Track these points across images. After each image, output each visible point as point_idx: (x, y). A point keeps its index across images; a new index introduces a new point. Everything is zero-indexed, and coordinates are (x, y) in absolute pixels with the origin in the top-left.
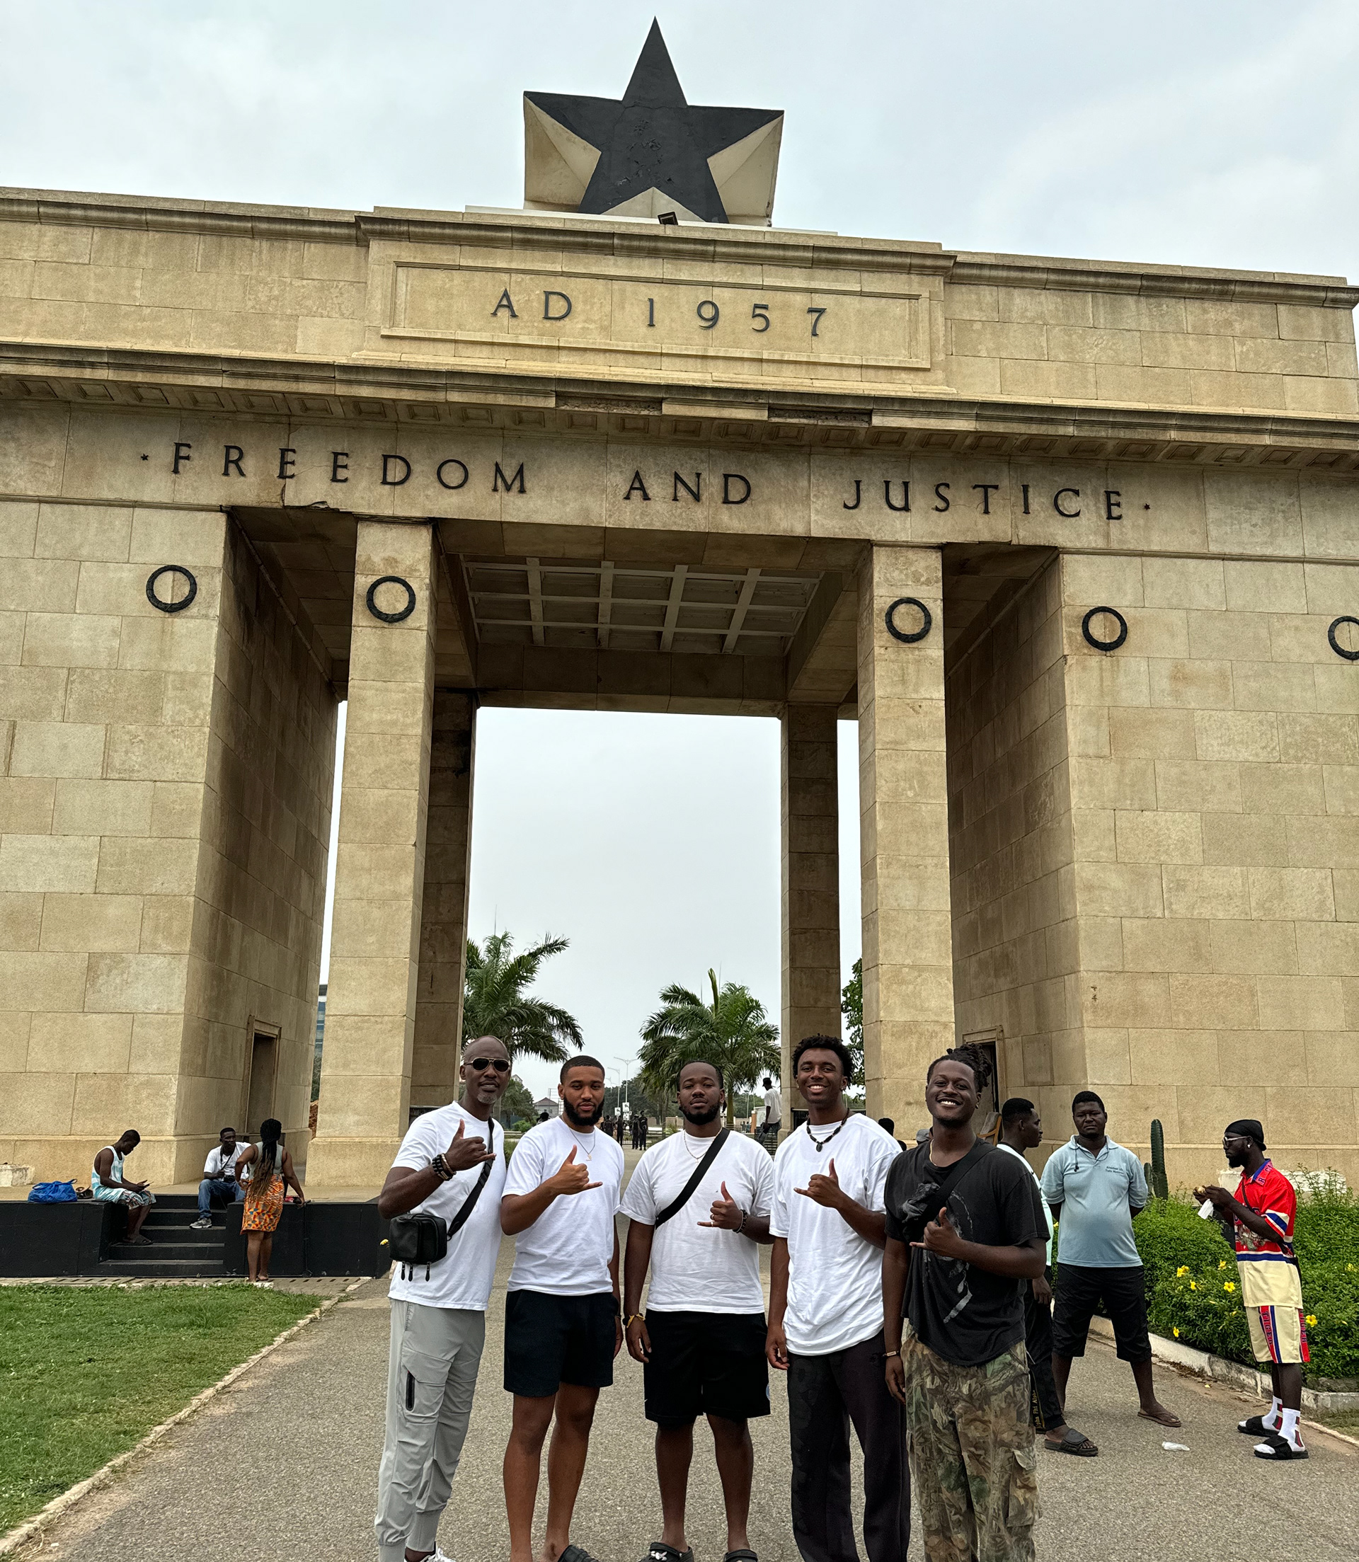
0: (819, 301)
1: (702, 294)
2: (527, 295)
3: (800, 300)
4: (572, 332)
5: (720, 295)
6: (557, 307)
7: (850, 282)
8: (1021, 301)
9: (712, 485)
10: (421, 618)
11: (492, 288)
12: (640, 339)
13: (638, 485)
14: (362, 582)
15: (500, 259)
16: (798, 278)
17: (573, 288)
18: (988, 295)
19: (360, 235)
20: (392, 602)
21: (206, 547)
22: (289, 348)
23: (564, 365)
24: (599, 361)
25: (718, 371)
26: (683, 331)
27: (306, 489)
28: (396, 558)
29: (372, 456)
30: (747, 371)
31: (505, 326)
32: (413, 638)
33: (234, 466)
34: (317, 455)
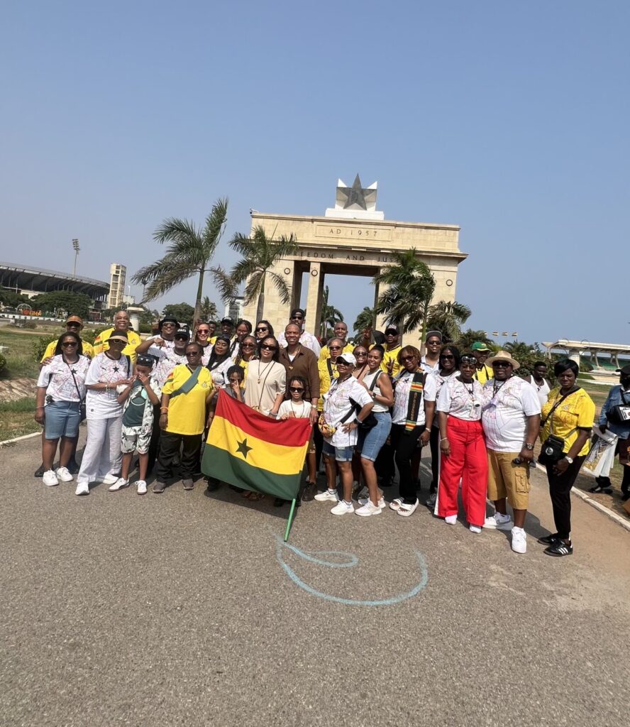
0: (376, 230)
1: (359, 229)
2: (335, 230)
3: (373, 230)
4: (341, 235)
5: (362, 230)
6: (339, 231)
7: (381, 227)
8: (407, 230)
9: (359, 257)
10: (318, 276)
11: (330, 228)
12: (349, 236)
13: (348, 257)
14: (311, 271)
15: (331, 224)
16: (373, 227)
17: (341, 229)
18: (402, 228)
19: (313, 221)
20: (314, 273)
21: (291, 266)
22: (303, 237)
23: (340, 240)
24: (344, 240)
25: (361, 242)
26: (356, 235)
27: (304, 258)
28: (315, 267)
29: (313, 252)
30: (365, 242)
31: (332, 235)
32: (317, 278)
33: (295, 254)
34: (305, 252)
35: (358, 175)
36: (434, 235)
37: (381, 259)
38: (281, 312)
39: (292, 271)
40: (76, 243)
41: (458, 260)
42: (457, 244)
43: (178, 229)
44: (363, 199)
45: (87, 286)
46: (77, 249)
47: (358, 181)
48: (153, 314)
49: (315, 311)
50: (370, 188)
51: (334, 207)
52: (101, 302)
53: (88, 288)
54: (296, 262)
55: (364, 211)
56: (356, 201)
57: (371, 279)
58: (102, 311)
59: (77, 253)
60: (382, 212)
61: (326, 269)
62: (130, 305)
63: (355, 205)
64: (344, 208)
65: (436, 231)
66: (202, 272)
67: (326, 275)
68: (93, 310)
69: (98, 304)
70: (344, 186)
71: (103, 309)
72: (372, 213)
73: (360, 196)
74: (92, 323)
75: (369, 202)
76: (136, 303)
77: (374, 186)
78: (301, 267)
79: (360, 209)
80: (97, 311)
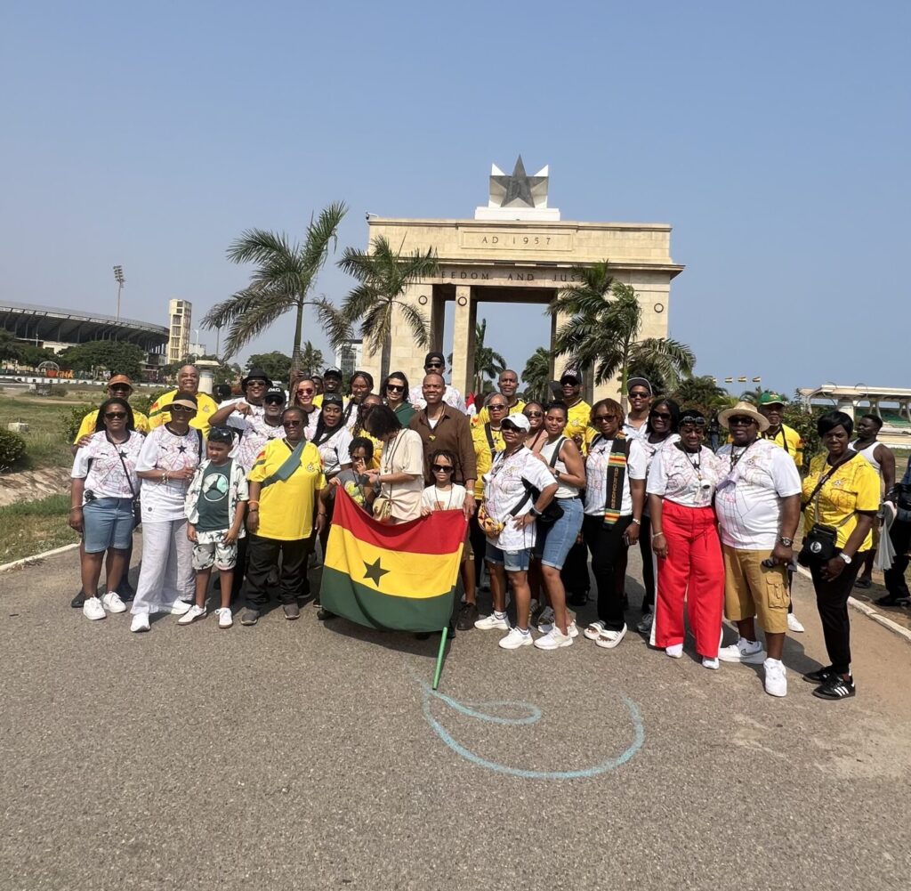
0: (550, 236)
1: (525, 236)
2: (489, 238)
3: (545, 236)
4: (499, 245)
5: (528, 236)
6: (495, 240)
7: (556, 231)
8: (594, 232)
9: (526, 276)
10: (468, 305)
11: (482, 236)
12: (512, 246)
13: (510, 277)
14: (457, 298)
15: (484, 230)
16: (545, 231)
17: (498, 235)
18: (586, 232)
19: (457, 226)
20: (463, 302)
21: (429, 292)
22: (443, 250)
23: (496, 252)
24: (502, 253)
25: (528, 253)
26: (520, 244)
27: (447, 280)
28: (464, 292)
29: (459, 272)
30: (533, 253)
31: (485, 245)
32: (467, 309)
33: (433, 276)
34: (448, 272)
35: (520, 157)
36: (634, 239)
37: (558, 278)
38: (416, 360)
39: (430, 300)
40: (118, 271)
41: (670, 274)
42: (667, 251)
43: (264, 245)
44: (529, 192)
45: (137, 332)
46: (121, 281)
47: (520, 166)
48: (233, 370)
49: (465, 356)
50: (536, 175)
51: (487, 205)
52: (158, 355)
53: (138, 336)
54: (436, 287)
55: (531, 209)
56: (519, 195)
57: (545, 307)
58: (159, 368)
59: (121, 286)
60: (557, 210)
61: (479, 294)
62: (198, 358)
63: (518, 200)
64: (502, 206)
65: (637, 234)
66: (300, 305)
67: (479, 303)
68: (147, 367)
69: (154, 357)
70: (502, 174)
71: (160, 364)
72: (542, 212)
73: (525, 188)
74: (146, 385)
75: (537, 195)
76: (208, 355)
77: (544, 172)
78: (443, 294)
79: (523, 207)
80: (152, 368)
